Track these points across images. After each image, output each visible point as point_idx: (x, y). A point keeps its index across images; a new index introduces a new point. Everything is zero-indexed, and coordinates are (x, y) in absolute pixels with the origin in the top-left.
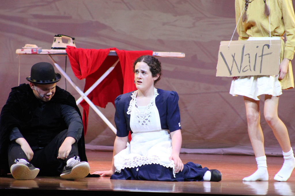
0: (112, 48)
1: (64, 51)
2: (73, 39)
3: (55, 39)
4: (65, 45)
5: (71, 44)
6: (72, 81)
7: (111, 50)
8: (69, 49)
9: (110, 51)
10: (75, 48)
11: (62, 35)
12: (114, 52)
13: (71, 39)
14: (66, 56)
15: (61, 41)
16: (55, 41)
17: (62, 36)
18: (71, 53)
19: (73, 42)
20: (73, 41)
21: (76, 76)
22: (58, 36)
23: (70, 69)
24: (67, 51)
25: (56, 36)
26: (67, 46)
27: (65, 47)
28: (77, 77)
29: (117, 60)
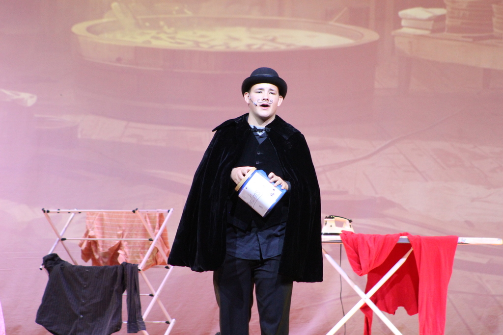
0: (402, 233)
1: (338, 238)
2: (350, 221)
3: (326, 221)
4: (339, 230)
5: (347, 228)
6: (349, 278)
7: (401, 235)
8: (345, 234)
9: (401, 237)
10: (352, 233)
11: (335, 216)
12: (405, 238)
13: (347, 221)
14: (341, 245)
15: (334, 224)
16: (326, 224)
17: (335, 218)
18: (347, 241)
19: (350, 226)
20: (350, 224)
21: (355, 271)
22: (330, 217)
23: (346, 261)
24: (342, 238)
25: (326, 218)
26: (342, 231)
27: (340, 232)
28: (357, 273)
29: (410, 249)
